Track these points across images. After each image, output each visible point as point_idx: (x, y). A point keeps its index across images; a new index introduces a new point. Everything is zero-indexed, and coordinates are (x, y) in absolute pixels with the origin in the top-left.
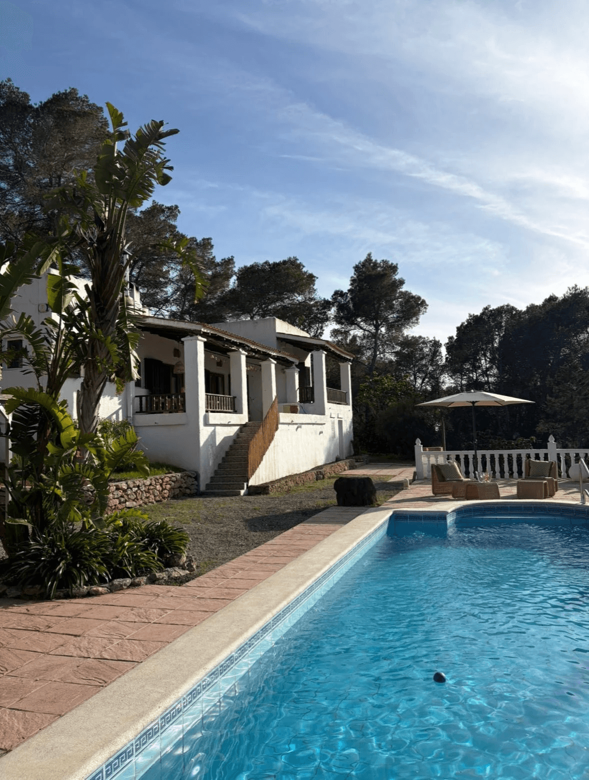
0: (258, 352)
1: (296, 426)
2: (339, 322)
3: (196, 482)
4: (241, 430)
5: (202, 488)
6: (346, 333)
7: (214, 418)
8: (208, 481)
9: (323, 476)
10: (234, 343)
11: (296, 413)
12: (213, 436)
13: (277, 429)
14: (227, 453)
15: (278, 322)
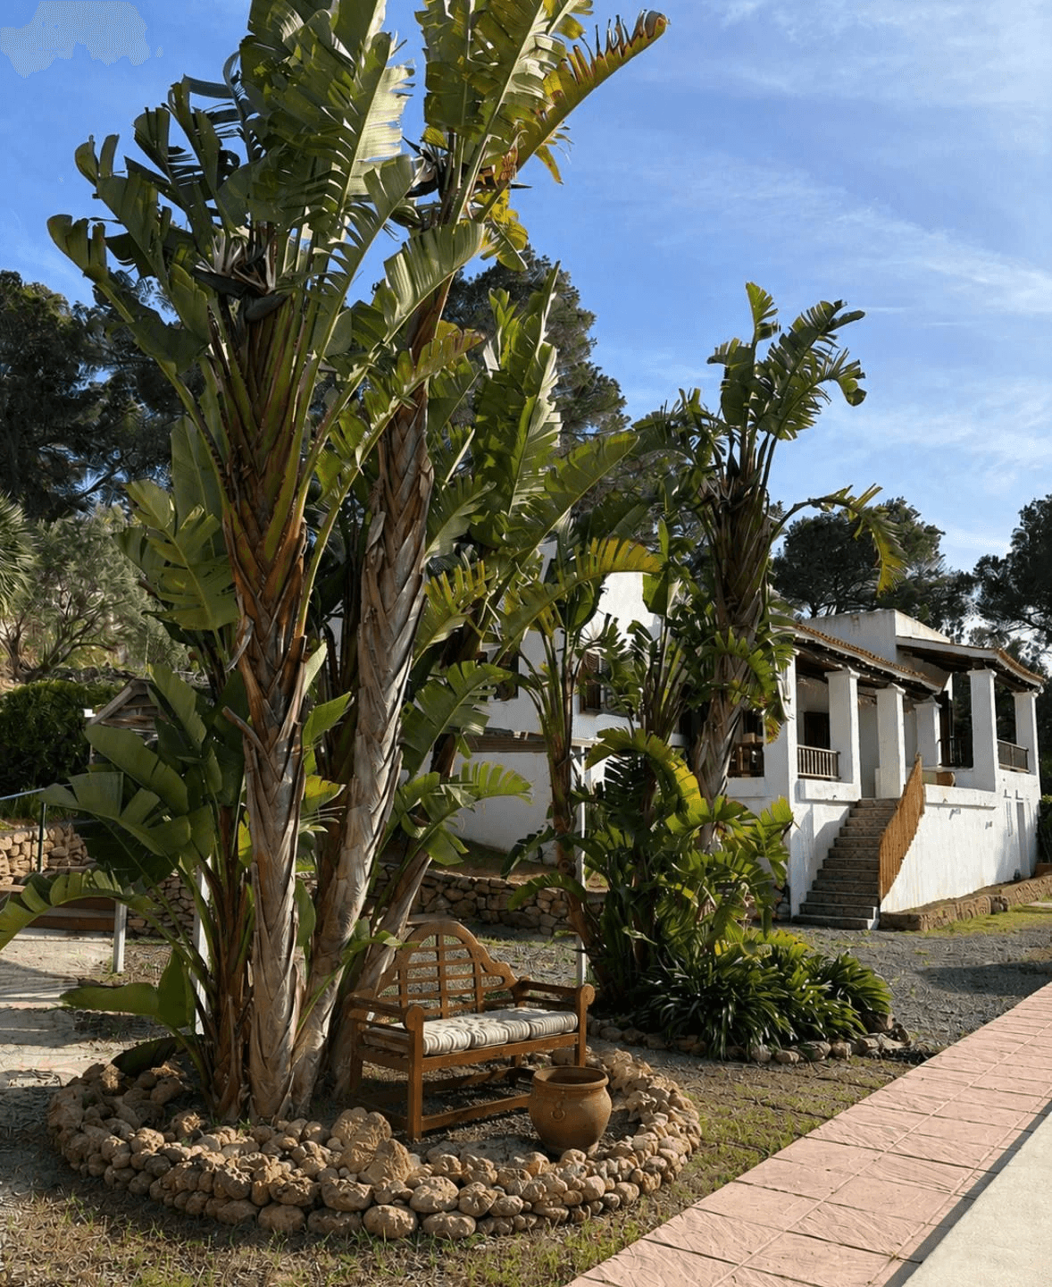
0: (877, 672)
1: (949, 810)
2: (986, 616)
3: (785, 899)
4: (851, 814)
5: (795, 910)
6: (1002, 635)
7: (813, 788)
8: (802, 899)
9: (1005, 905)
10: (841, 658)
11: (950, 785)
12: (809, 819)
13: (922, 812)
14: (831, 853)
15: (899, 617)
